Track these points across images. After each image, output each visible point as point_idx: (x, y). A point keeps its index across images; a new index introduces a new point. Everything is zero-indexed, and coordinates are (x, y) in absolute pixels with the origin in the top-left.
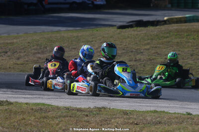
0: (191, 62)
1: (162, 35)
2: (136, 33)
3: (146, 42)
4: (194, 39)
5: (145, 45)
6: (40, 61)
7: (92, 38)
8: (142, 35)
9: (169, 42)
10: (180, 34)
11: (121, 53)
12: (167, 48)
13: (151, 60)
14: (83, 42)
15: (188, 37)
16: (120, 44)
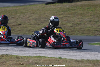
0: (89, 26)
1: (71, 8)
2: (55, 7)
3: (60, 13)
4: (92, 11)
5: (60, 15)
7: (26, 11)
8: (59, 8)
9: (76, 13)
10: (84, 7)
12: (74, 17)
13: (64, 25)
14: (19, 13)
15: (89, 9)
16: (43, 14)
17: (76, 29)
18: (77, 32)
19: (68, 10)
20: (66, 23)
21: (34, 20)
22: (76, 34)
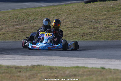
1: (116, 7)
2: (96, 6)
3: (103, 13)
5: (102, 15)
6: (18, 31)
7: (61, 12)
8: (101, 8)
11: (83, 23)
12: (120, 17)
13: (107, 28)
14: (53, 14)
16: (82, 15)
19: (112, 9)
20: (109, 25)
21: (71, 22)
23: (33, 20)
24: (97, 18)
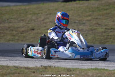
17: (111, 36)
18: (111, 40)
20: (96, 27)
21: (52, 23)
22: (110, 42)
23: (8, 19)
24: (81, 19)
